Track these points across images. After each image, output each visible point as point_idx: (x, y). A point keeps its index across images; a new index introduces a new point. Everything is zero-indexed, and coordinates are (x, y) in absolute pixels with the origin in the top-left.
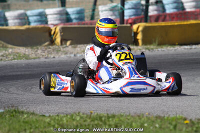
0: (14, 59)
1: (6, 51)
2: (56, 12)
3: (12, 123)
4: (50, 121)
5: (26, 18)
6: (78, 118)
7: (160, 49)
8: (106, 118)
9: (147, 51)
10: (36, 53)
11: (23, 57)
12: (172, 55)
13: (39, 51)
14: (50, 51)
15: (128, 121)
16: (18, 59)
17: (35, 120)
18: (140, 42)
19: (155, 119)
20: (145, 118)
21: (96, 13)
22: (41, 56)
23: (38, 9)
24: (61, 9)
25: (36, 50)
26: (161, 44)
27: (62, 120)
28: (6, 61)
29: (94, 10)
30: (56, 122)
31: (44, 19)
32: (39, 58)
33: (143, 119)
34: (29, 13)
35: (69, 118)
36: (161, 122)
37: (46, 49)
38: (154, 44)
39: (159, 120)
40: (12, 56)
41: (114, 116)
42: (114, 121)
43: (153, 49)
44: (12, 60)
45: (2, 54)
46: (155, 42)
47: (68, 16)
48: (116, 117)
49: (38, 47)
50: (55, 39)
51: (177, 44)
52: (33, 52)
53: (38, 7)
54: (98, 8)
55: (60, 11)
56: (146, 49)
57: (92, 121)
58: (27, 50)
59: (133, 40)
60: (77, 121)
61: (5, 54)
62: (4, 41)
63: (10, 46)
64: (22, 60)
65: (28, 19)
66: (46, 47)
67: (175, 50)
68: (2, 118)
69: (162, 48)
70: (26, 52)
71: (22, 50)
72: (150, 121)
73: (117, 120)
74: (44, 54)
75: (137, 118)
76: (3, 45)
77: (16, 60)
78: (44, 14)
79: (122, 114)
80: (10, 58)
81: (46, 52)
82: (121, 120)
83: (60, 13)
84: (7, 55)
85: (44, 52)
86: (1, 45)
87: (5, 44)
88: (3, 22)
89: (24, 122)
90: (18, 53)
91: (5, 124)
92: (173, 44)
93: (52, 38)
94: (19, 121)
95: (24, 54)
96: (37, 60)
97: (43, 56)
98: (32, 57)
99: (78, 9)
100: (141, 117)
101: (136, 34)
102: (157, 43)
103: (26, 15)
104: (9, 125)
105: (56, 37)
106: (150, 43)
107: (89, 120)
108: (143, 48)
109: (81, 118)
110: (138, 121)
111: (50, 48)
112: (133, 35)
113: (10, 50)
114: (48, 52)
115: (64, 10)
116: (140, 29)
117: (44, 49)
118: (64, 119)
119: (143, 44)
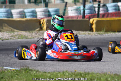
0: (19, 38)
1: (13, 33)
2: (42, 11)
3: (27, 76)
4: (50, 76)
5: (24, 14)
6: (67, 74)
7: (106, 34)
8: (84, 75)
9: (99, 35)
10: (32, 35)
11: (24, 37)
12: (115, 38)
13: (34, 34)
14: (40, 34)
15: (98, 77)
16: (21, 38)
17: (41, 75)
18: (94, 29)
19: (114, 76)
20: (108, 75)
21: (66, 11)
22: (35, 37)
23: (31, 8)
24: (45, 8)
25: (31, 33)
26: (107, 31)
27: (57, 75)
28: (14, 39)
29: (65, 10)
30: (54, 76)
31: (35, 14)
32: (34, 38)
33: (107, 75)
34: (26, 11)
35: (62, 74)
36: (118, 77)
37: (38, 33)
38: (103, 31)
39: (117, 77)
40: (17, 37)
41: (89, 74)
42: (89, 76)
43: (102, 34)
44: (17, 39)
45: (11, 35)
46: (103, 30)
47: (49, 13)
48: (90, 74)
49: (33, 31)
50: (43, 27)
51: (117, 31)
52: (30, 35)
53: (31, 7)
54: (68, 9)
55: (45, 10)
56: (98, 34)
57: (75, 76)
58: (26, 33)
59: (90, 28)
60: (67, 76)
61: (13, 35)
62: (12, 28)
63: (16, 30)
64: (23, 39)
65: (25, 14)
66: (38, 32)
67: (116, 35)
68: (21, 73)
69: (107, 33)
70: (25, 34)
71: (23, 33)
72: (111, 77)
73: (91, 76)
74: (36, 36)
75: (103, 75)
76: (12, 29)
77: (20, 39)
78: (35, 11)
79: (94, 72)
80: (16, 38)
81: (38, 34)
82: (93, 76)
83: (45, 11)
84: (14, 36)
85: (37, 35)
86: (10, 30)
87: (13, 29)
88: (10, 16)
89: (34, 76)
90: (21, 35)
91: (23, 77)
92: (114, 31)
93: (41, 26)
94: (32, 75)
95: (25, 36)
96: (33, 39)
97: (36, 37)
98: (30, 37)
99: (56, 9)
100: (105, 74)
101: (92, 24)
102: (104, 30)
103: (24, 12)
104: (26, 77)
105: (44, 26)
106: (101, 30)
107: (74, 76)
108: (96, 34)
109: (69, 74)
110: (103, 77)
111: (40, 32)
112: (90, 25)
113: (16, 33)
114: (39, 34)
115: (47, 9)
116: (95, 22)
117: (37, 33)
118: (59, 74)
119: (96, 31)
